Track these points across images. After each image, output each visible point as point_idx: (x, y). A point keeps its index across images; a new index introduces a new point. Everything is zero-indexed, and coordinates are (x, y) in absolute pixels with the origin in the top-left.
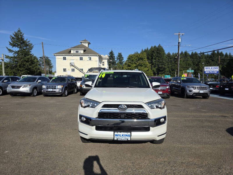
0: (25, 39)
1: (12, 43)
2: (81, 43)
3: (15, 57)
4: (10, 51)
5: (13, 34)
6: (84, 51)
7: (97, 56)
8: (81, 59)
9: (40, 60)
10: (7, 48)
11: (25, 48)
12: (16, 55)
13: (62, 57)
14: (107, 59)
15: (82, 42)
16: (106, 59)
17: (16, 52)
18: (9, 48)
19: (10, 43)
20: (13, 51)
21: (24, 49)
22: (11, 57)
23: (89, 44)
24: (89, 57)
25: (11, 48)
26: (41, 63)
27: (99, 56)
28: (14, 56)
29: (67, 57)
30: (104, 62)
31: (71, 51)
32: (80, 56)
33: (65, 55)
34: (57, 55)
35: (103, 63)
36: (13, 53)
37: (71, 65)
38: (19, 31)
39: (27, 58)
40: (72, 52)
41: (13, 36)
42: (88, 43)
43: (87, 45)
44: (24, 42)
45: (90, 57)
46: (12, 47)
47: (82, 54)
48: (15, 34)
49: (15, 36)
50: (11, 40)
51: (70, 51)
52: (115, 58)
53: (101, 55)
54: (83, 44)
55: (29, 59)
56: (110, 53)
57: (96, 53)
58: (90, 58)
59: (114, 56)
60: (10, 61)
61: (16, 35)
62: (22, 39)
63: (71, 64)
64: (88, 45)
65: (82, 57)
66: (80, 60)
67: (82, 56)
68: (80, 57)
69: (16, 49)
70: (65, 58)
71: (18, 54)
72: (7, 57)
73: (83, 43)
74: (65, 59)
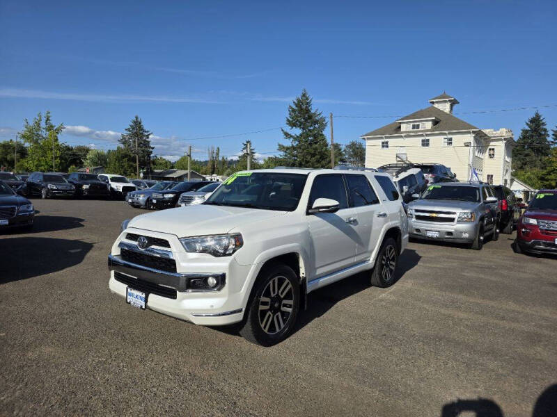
0: (313, 111)
1: (291, 120)
2: (433, 103)
3: (294, 148)
4: (287, 135)
5: (294, 102)
6: (436, 123)
7: (469, 133)
8: (425, 143)
9: (345, 151)
10: (283, 130)
11: (312, 128)
12: (297, 143)
13: (379, 142)
14: (505, 139)
15: (434, 101)
16: (501, 140)
17: (296, 138)
18: (285, 130)
19: (288, 120)
20: (291, 136)
21: (310, 130)
22: (288, 148)
23: (453, 103)
24: (446, 137)
25: (288, 129)
26: (347, 156)
27: (474, 132)
28: (293, 146)
29: (391, 142)
30: (493, 149)
31: (402, 125)
32: (422, 135)
33: (386, 138)
34: (368, 139)
35: (491, 152)
36: (292, 139)
37: (399, 159)
38: (304, 95)
39: (314, 149)
40: (404, 128)
41: (294, 107)
42: (450, 101)
43: (446, 108)
44: (310, 117)
45: (450, 136)
46: (290, 127)
47: (428, 131)
48: (296, 102)
49: (297, 106)
50: (290, 114)
51: (400, 127)
52: (548, 135)
53: (484, 131)
54: (436, 106)
55: (316, 149)
56: (531, 122)
57: (468, 124)
58: (450, 139)
59: (545, 130)
60: (286, 156)
61: (299, 104)
62: (308, 111)
63: (399, 157)
64: (452, 106)
65: (427, 138)
66: (423, 145)
67: (427, 135)
68: (423, 138)
69: (297, 131)
70: (387, 143)
71: (299, 141)
72: (281, 148)
73: (437, 102)
74: (385, 145)
